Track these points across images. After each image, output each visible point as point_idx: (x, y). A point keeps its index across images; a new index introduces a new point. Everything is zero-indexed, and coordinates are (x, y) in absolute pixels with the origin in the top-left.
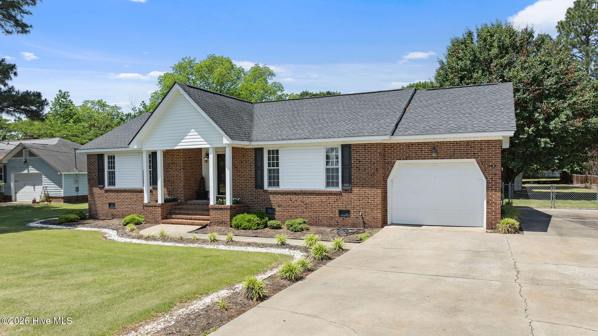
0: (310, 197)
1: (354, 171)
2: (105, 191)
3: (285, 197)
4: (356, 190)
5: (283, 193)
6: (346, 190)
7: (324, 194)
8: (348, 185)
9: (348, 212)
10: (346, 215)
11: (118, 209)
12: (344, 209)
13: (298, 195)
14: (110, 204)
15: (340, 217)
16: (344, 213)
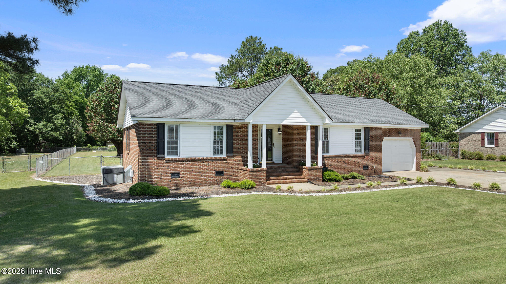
0: (348, 159)
1: (370, 143)
2: (166, 161)
3: (333, 160)
4: (371, 154)
5: (333, 157)
6: (366, 154)
8: (368, 151)
9: (367, 167)
10: (366, 169)
11: (183, 178)
12: (365, 165)
13: (342, 158)
14: (172, 174)
15: (364, 170)
16: (366, 167)
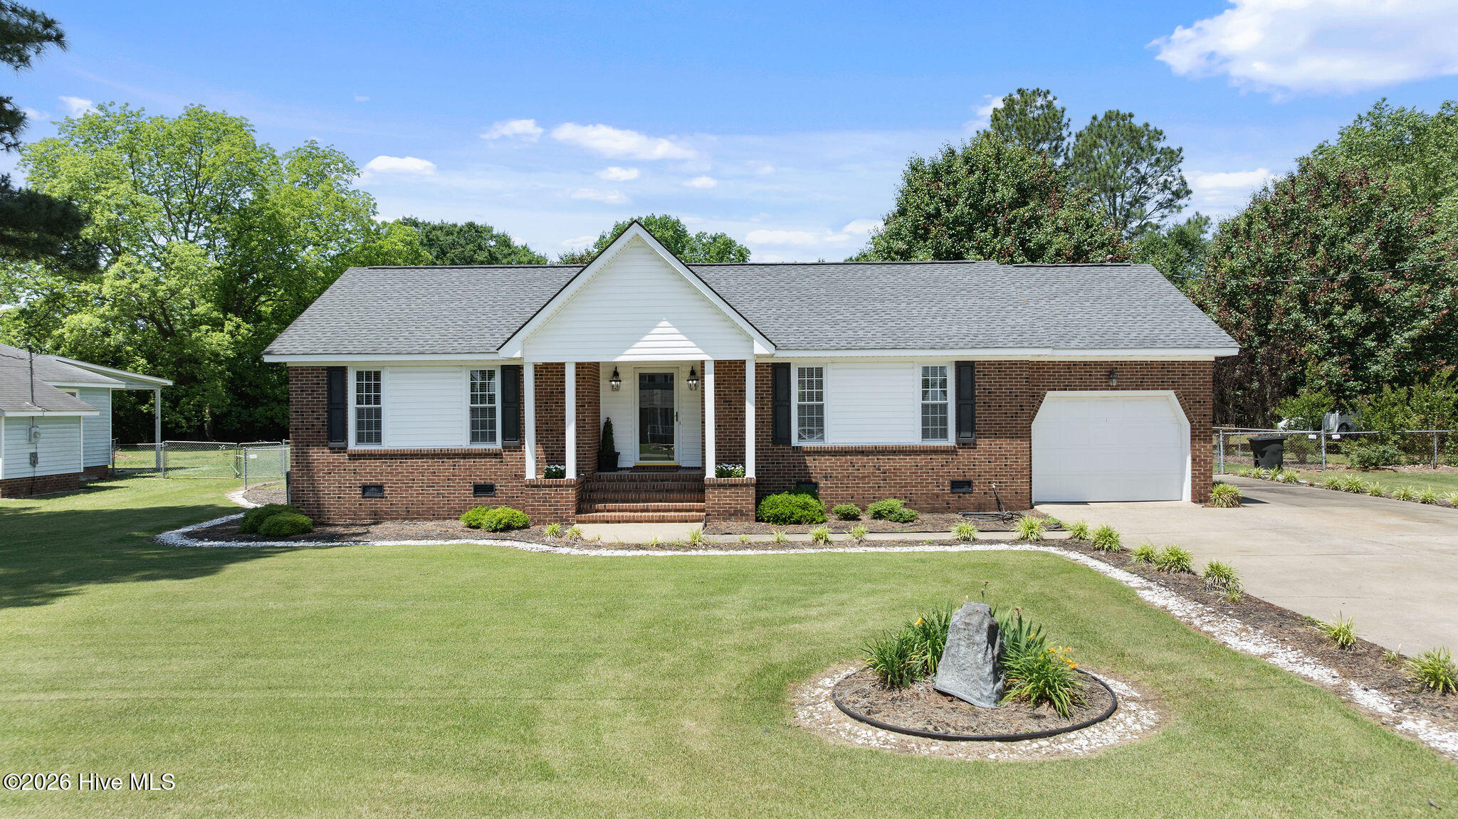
0: (892, 459)
1: (979, 410)
2: (349, 455)
3: (838, 460)
4: (983, 443)
5: (835, 452)
6: (963, 444)
7: (921, 451)
8: (969, 434)
9: (969, 483)
10: (964, 490)
11: (391, 497)
12: (961, 478)
13: (868, 456)
14: (365, 488)
15: (953, 493)
16: (961, 485)
